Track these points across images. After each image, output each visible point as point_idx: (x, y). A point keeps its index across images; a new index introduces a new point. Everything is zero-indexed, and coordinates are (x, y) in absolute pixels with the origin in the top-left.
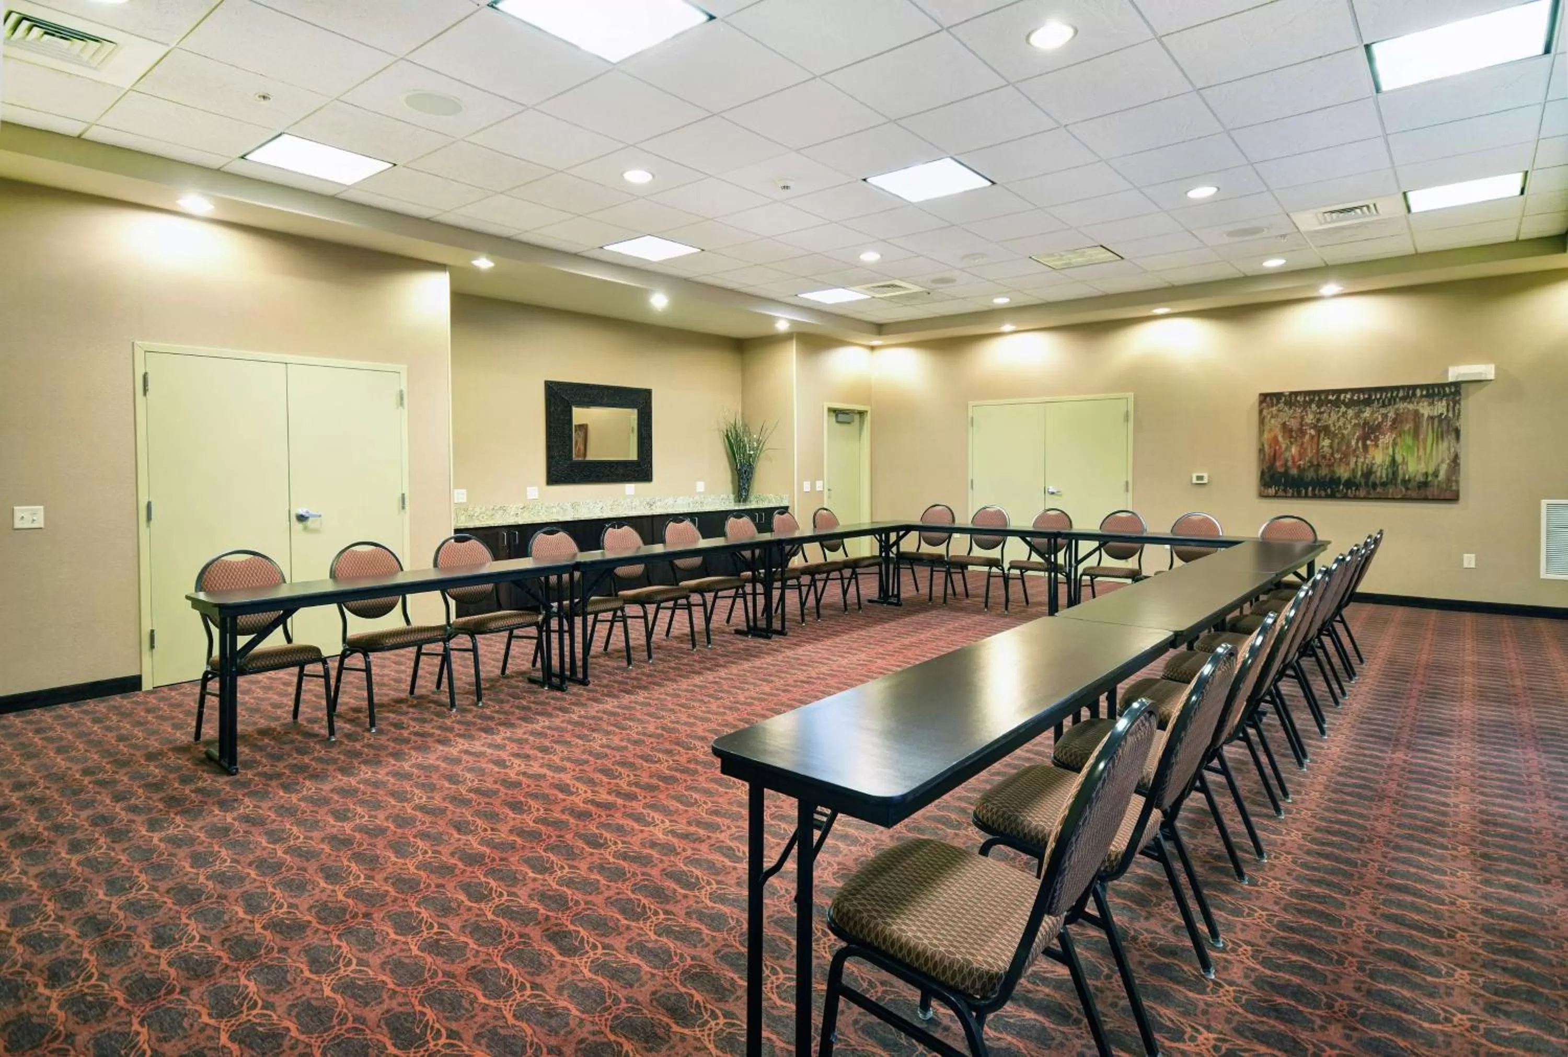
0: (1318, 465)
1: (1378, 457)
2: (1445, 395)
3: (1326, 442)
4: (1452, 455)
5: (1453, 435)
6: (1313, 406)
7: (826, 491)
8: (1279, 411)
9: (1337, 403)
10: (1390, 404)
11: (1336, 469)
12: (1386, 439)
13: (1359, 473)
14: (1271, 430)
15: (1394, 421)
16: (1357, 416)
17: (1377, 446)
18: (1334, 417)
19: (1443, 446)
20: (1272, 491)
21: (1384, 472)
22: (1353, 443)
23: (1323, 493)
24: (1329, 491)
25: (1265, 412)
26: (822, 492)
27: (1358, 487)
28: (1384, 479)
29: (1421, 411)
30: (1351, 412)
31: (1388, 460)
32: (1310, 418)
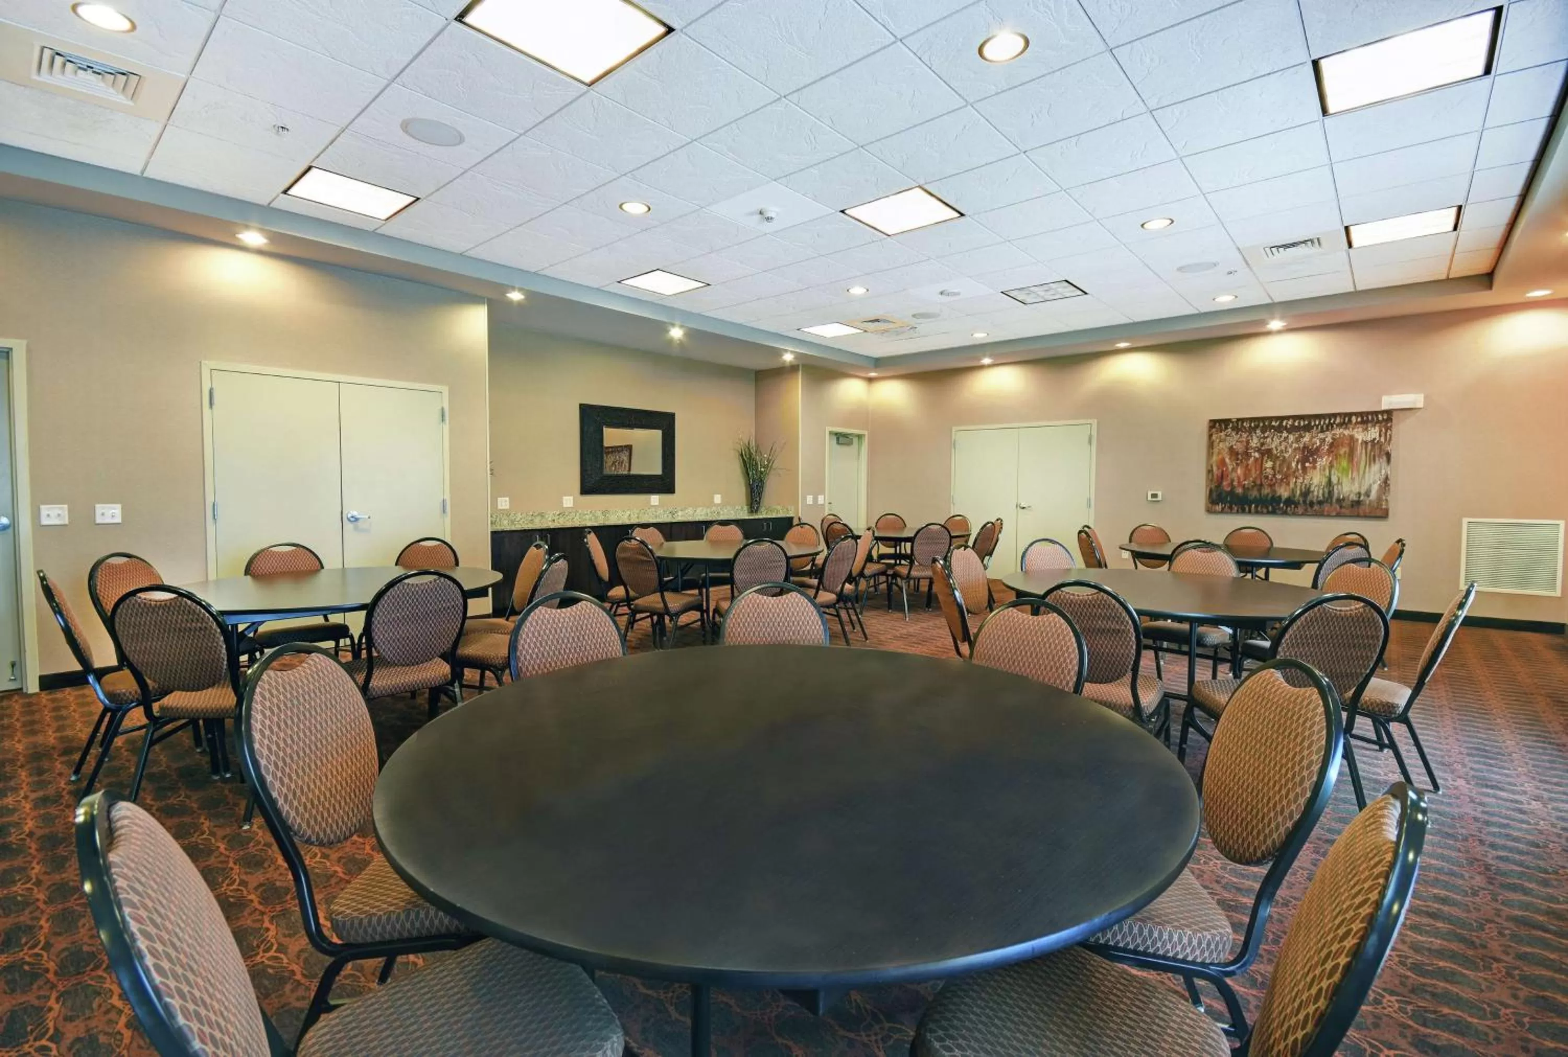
0: (1261, 485)
1: (1316, 479)
2: (1378, 422)
3: (1269, 464)
4: (1383, 477)
5: (1385, 458)
6: (1258, 431)
7: (827, 504)
8: (1226, 435)
9: (1279, 429)
10: (1328, 430)
11: (1277, 488)
12: (1323, 461)
13: (1298, 492)
14: (1219, 453)
15: (1331, 445)
16: (1297, 440)
17: (1315, 468)
18: (1277, 441)
19: (1375, 468)
20: (1219, 508)
21: (1321, 491)
22: (1294, 465)
23: (1265, 511)
24: (1270, 508)
25: (1214, 437)
26: (823, 505)
27: (1296, 504)
28: (1321, 498)
29: (1356, 436)
30: (1291, 438)
31: (1324, 481)
32: (1255, 442)
